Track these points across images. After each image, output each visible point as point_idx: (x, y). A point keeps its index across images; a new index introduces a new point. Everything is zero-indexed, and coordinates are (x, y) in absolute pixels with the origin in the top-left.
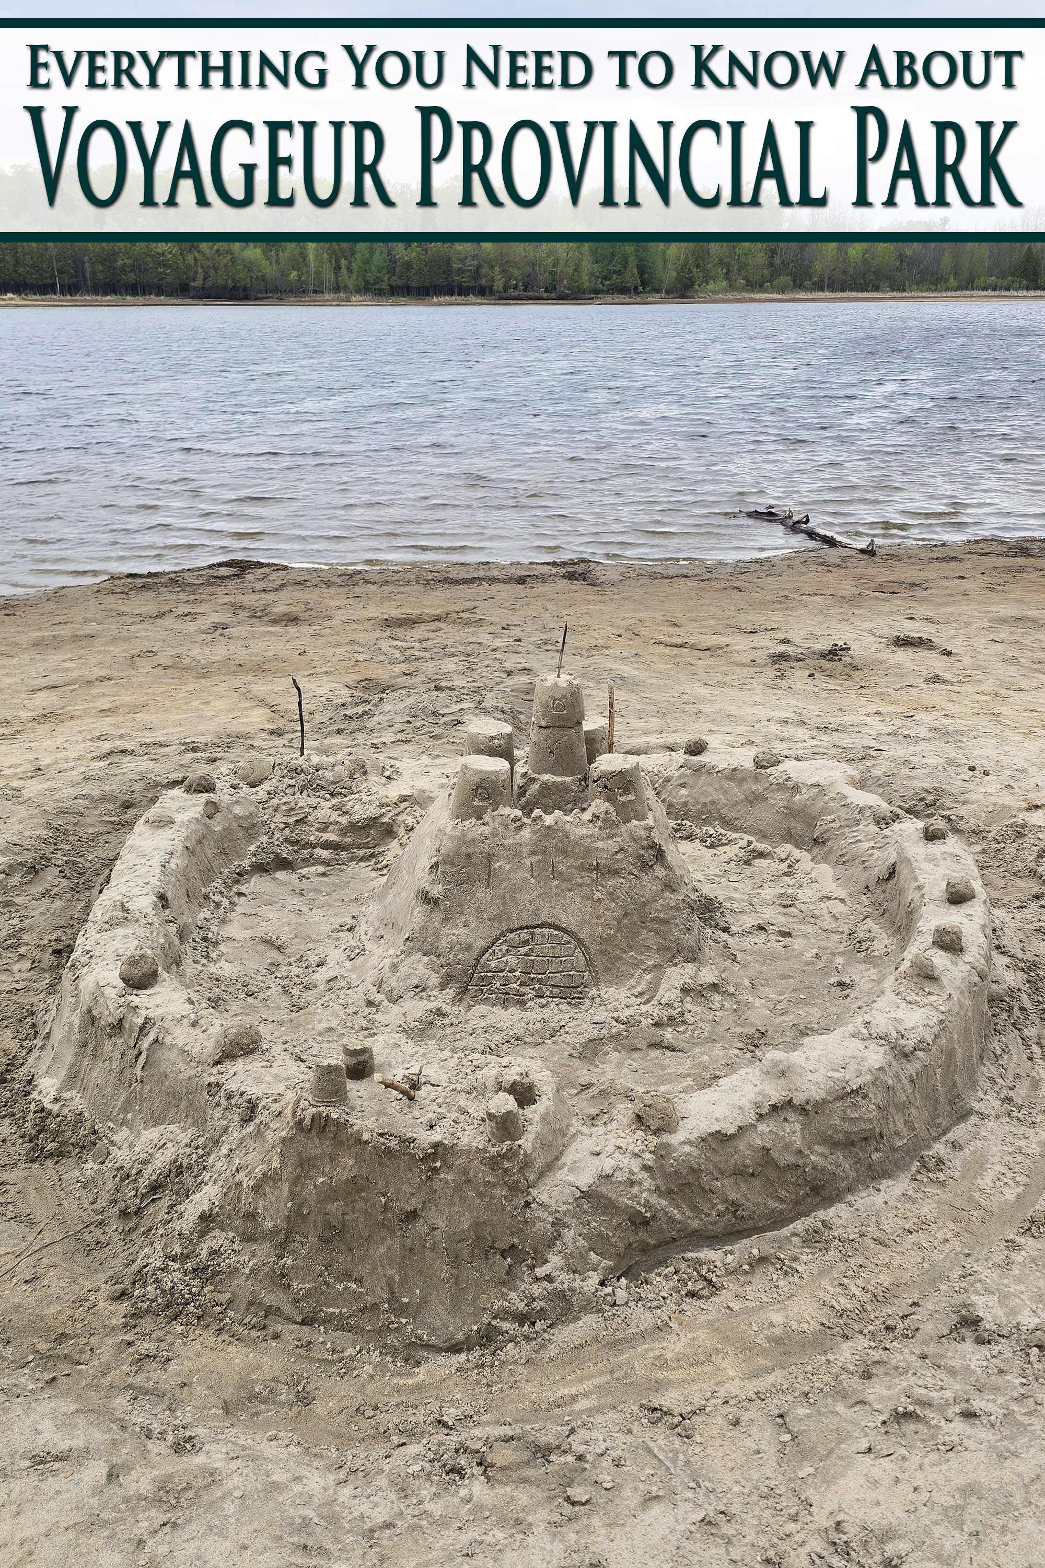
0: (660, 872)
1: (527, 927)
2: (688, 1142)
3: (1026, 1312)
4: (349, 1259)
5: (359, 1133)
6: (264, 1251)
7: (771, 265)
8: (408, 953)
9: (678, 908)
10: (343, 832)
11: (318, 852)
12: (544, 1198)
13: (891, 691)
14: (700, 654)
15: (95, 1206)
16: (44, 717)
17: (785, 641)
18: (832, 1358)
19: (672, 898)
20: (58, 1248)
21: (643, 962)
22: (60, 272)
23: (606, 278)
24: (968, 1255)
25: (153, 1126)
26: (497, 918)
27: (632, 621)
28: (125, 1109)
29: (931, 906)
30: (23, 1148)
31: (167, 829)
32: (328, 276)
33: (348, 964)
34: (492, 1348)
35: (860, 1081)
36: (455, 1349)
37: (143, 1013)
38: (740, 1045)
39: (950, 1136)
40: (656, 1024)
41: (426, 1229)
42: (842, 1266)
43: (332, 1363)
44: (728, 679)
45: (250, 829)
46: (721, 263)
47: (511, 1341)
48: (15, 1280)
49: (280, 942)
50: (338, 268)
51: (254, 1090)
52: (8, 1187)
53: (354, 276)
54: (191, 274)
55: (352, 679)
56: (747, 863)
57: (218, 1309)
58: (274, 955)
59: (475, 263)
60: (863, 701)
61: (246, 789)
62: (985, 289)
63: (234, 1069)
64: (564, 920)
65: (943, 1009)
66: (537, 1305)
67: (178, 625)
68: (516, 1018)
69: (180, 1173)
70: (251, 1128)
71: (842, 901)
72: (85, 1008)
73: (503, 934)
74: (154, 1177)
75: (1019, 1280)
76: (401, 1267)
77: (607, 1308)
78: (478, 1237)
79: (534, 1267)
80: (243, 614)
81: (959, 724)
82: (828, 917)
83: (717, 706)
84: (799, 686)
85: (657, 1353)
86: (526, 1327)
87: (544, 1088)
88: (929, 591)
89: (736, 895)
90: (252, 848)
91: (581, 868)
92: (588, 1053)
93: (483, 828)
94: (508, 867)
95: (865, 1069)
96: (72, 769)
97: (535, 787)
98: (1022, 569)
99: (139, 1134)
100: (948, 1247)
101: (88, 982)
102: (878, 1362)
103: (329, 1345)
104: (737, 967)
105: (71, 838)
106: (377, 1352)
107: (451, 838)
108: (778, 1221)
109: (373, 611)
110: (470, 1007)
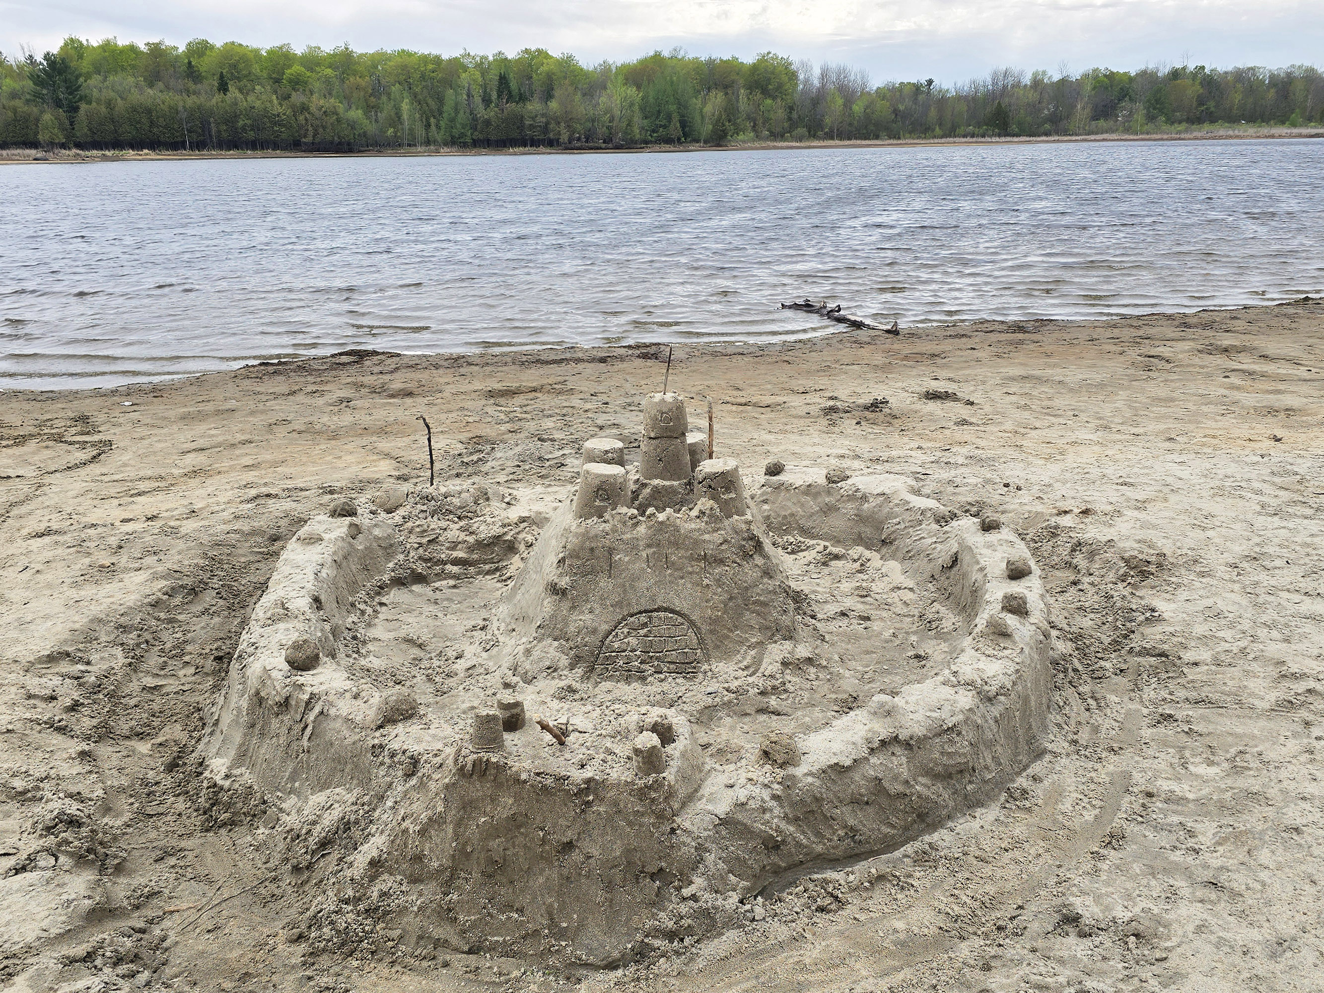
0: (759, 560)
1: (646, 611)
2: (810, 774)
3: (1120, 908)
4: (510, 891)
5: (518, 774)
6: (430, 891)
7: (790, 119)
8: (539, 639)
9: (775, 593)
10: (471, 549)
11: (449, 567)
12: (687, 825)
13: (927, 432)
14: (763, 410)
15: (268, 865)
16: (195, 473)
17: (831, 398)
18: (953, 956)
19: (770, 584)
20: (236, 901)
21: (747, 640)
22: (189, 131)
23: (654, 131)
24: (1059, 866)
25: (320, 791)
26: (618, 604)
27: (701, 387)
28: (293, 778)
29: (994, 583)
30: (197, 820)
31: (317, 545)
32: (420, 132)
33: (484, 655)
34: (646, 964)
35: (954, 720)
36: (612, 966)
37: (309, 689)
38: (836, 708)
39: (1030, 771)
40: (762, 693)
41: (582, 858)
42: (951, 881)
43: (500, 984)
44: (788, 427)
45: (388, 548)
46: (748, 118)
47: (663, 956)
48: (198, 931)
49: (420, 641)
50: (428, 126)
51: (416, 747)
52: (186, 853)
53: (442, 132)
54: (302, 132)
55: (464, 436)
56: (825, 564)
57: (390, 944)
58: (415, 652)
59: (544, 120)
60: (906, 439)
61: (383, 515)
62: (964, 136)
63: (396, 732)
64: (678, 605)
65: (1017, 660)
66: (685, 922)
67: (308, 400)
68: (638, 691)
69: (347, 829)
70: (414, 781)
71: (911, 589)
72: (253, 691)
73: (624, 619)
74: (323, 834)
75: (1107, 884)
76: (560, 894)
77: (748, 923)
78: (629, 863)
79: (681, 888)
80: (364, 391)
81: (990, 453)
82: (899, 604)
83: (783, 447)
84: (849, 431)
85: (796, 959)
86: (676, 943)
87: (681, 730)
88: (948, 359)
89: (819, 589)
90: (391, 565)
91: (691, 558)
92: (704, 718)
93: (604, 525)
94: (627, 559)
95: (958, 710)
96: (223, 510)
97: (647, 491)
98: (1021, 342)
99: (306, 799)
100: (1041, 861)
101: (255, 668)
102: (995, 957)
103: (495, 969)
104: (826, 646)
105: (225, 566)
106: (540, 973)
107: (577, 535)
108: (890, 845)
109: (477, 385)
110: (597, 683)
